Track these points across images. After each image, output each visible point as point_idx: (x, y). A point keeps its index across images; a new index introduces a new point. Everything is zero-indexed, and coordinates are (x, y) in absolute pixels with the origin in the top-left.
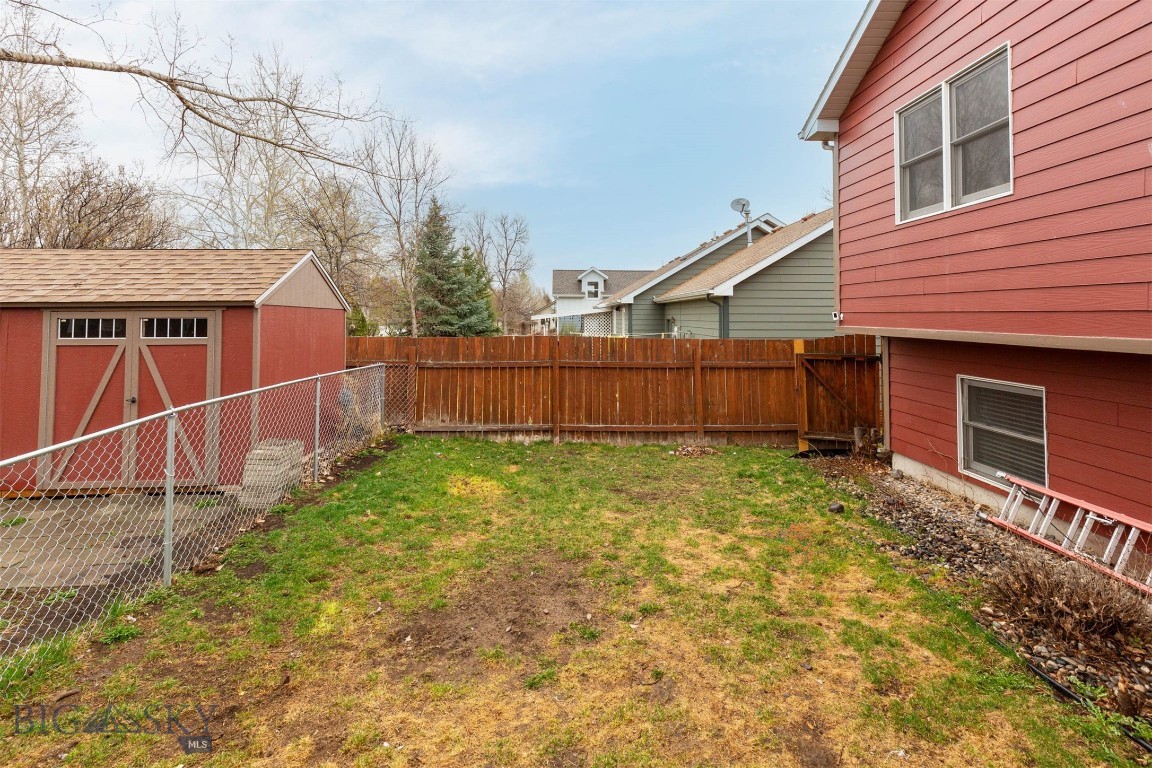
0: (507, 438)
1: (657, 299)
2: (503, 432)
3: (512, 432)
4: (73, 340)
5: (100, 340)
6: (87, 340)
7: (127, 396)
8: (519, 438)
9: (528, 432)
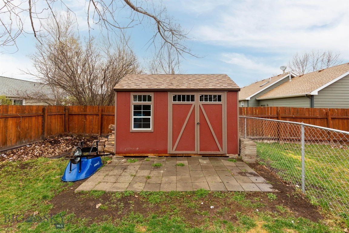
0: (261, 141)
1: (257, 99)
2: (260, 139)
3: (263, 139)
4: (177, 102)
5: (186, 102)
6: (181, 102)
7: (196, 123)
8: (265, 141)
9: (268, 139)
